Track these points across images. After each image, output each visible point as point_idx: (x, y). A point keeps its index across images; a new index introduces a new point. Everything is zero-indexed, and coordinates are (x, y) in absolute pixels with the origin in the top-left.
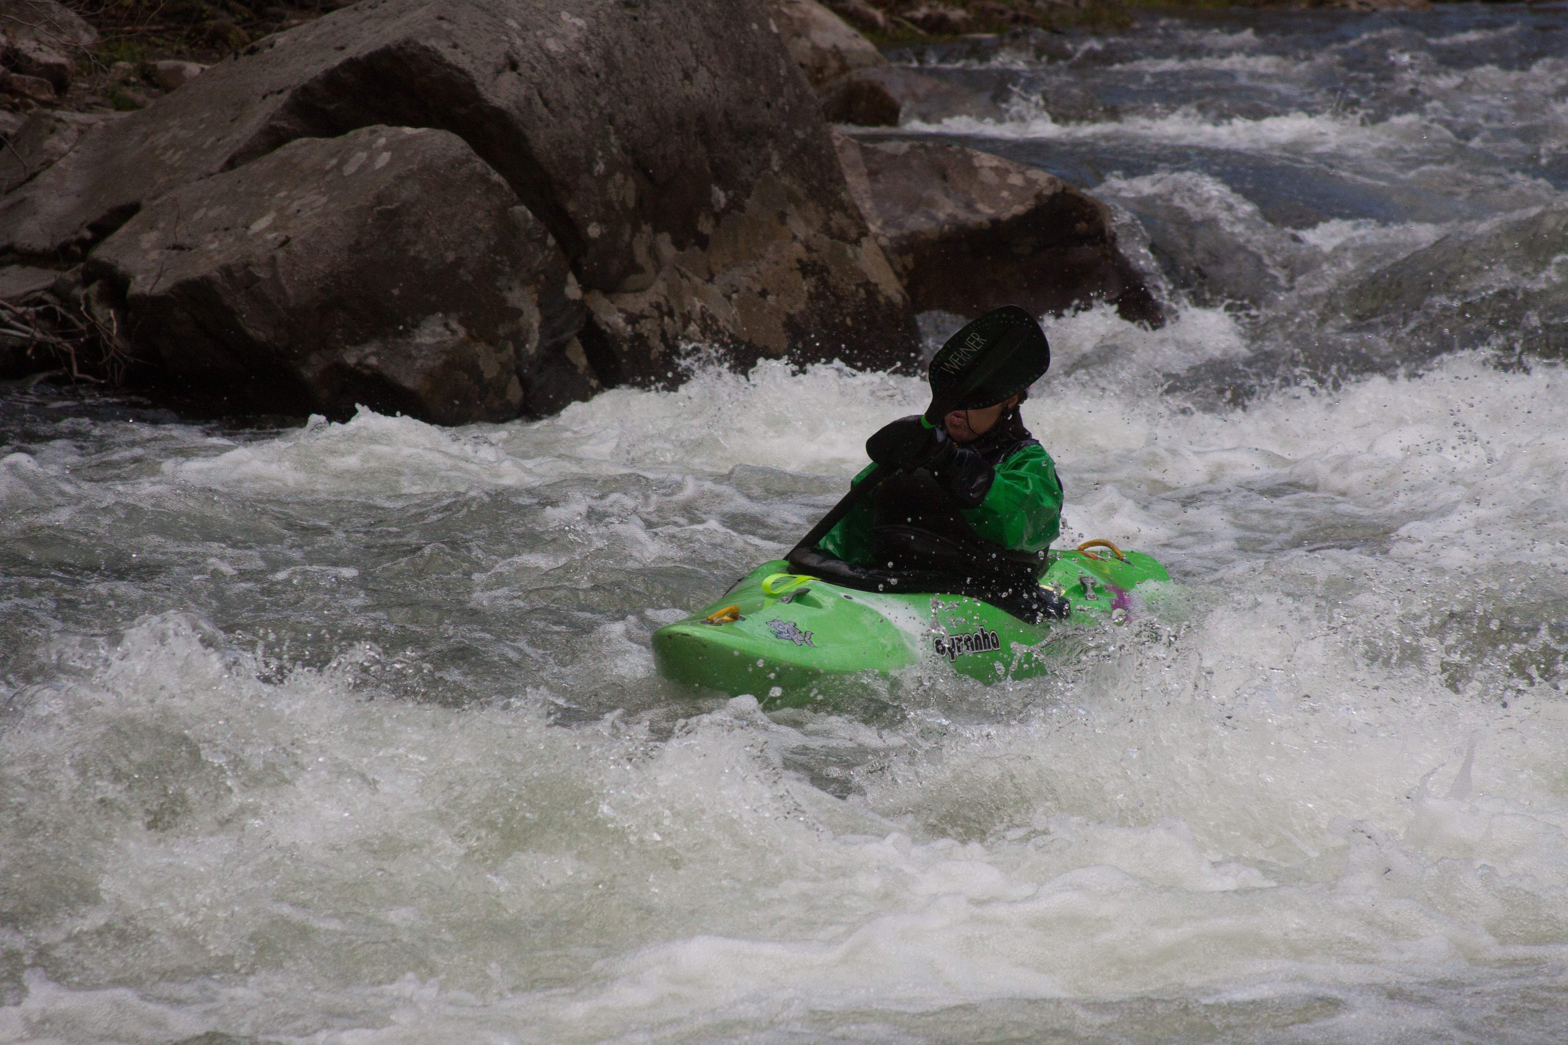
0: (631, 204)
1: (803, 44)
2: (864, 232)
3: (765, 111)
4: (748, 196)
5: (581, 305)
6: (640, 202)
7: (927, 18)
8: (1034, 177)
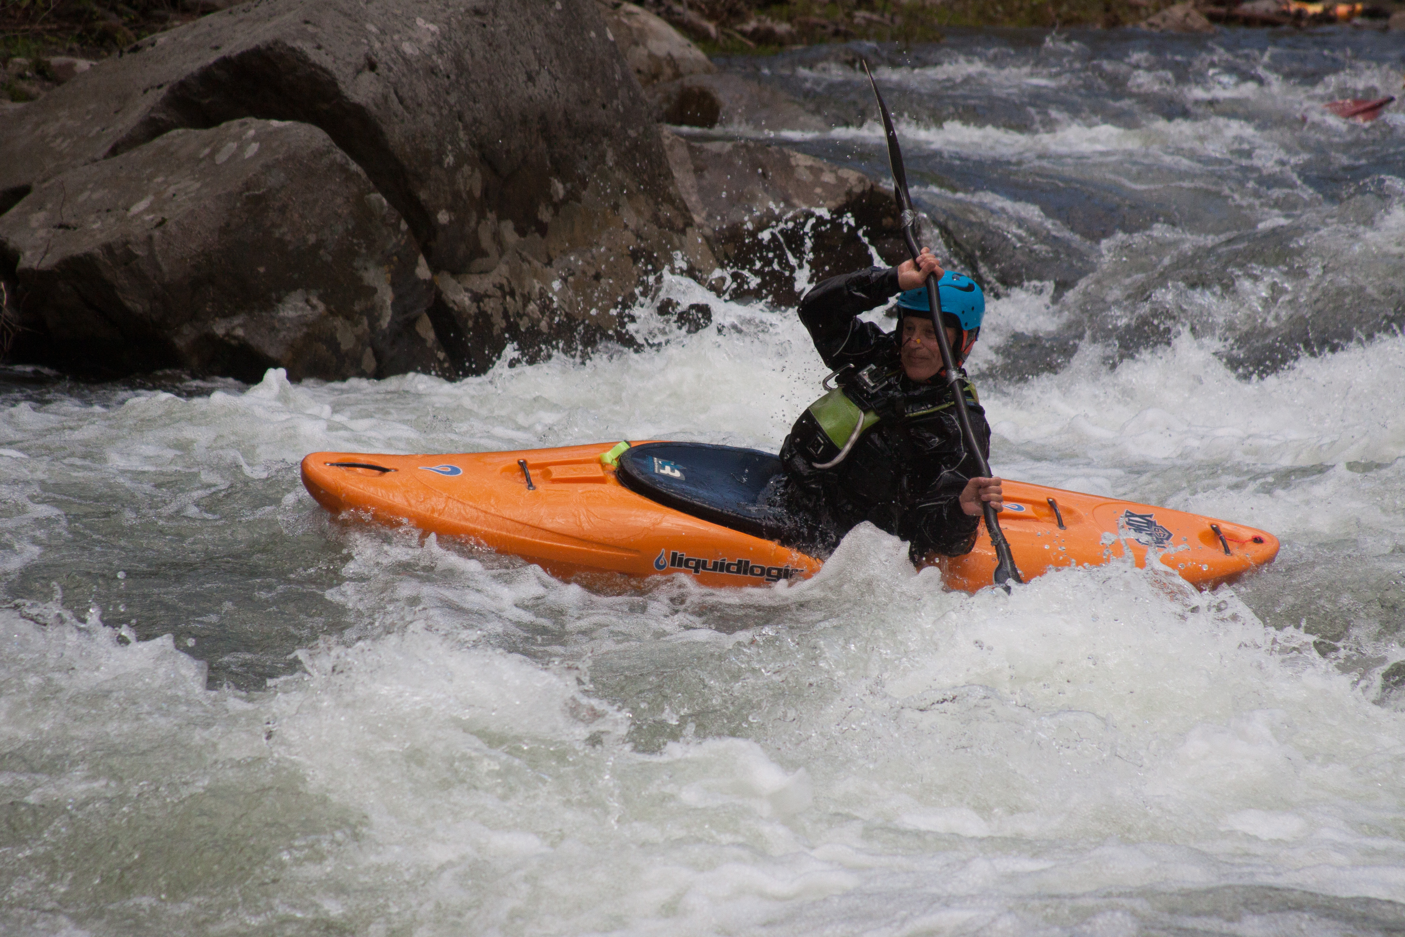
0: (477, 193)
1: (641, 52)
2: (689, 223)
3: (601, 111)
4: (585, 189)
5: (430, 284)
6: (485, 192)
7: (756, 31)
8: (845, 176)
